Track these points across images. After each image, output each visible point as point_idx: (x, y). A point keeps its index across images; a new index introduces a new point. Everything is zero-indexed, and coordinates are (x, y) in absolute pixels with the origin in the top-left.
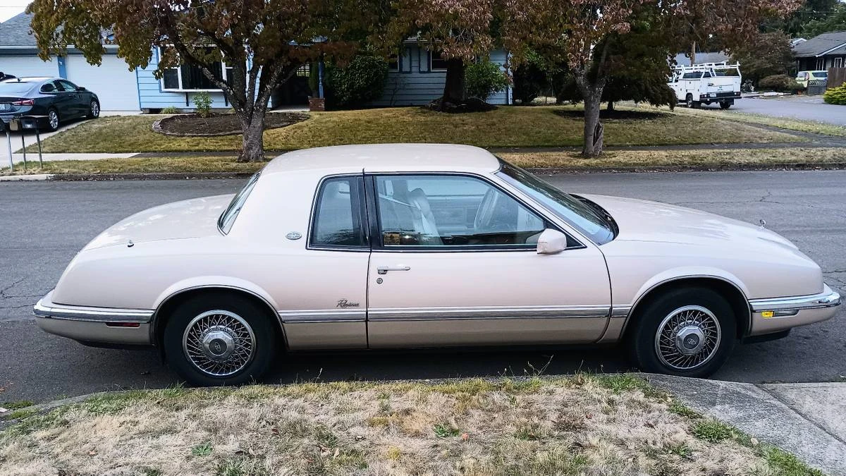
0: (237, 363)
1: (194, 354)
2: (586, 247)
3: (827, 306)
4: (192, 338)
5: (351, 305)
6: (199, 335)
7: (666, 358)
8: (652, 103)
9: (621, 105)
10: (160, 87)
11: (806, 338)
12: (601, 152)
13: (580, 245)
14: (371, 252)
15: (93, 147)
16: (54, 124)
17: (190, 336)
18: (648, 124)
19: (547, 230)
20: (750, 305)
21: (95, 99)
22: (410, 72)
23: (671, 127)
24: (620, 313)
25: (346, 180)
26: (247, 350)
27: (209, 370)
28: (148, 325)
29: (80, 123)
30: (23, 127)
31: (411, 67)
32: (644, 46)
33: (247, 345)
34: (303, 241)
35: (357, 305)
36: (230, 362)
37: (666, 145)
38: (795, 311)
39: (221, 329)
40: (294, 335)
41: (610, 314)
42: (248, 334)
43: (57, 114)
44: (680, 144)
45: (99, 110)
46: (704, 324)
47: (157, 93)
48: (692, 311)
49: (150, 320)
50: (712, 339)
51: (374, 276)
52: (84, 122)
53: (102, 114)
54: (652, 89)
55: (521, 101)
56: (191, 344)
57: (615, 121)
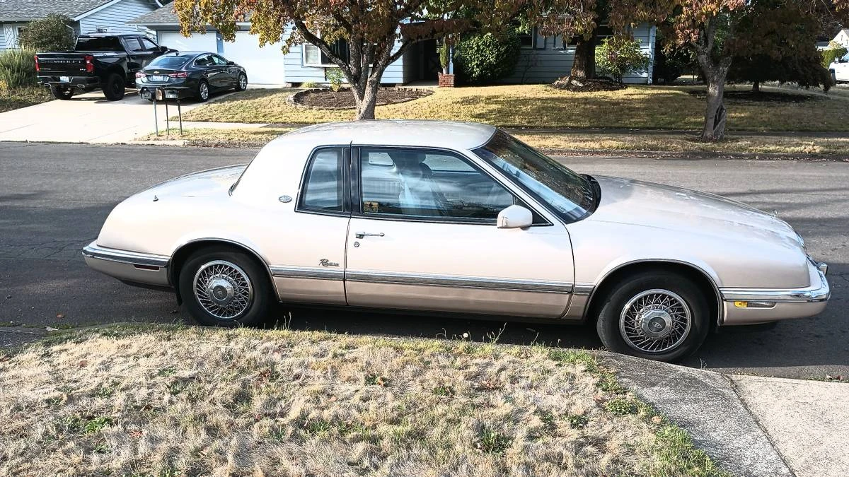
0: (237, 309)
1: (202, 298)
2: (553, 225)
3: (808, 301)
4: (201, 284)
5: (331, 265)
6: (206, 281)
7: (632, 339)
8: (802, 84)
9: (766, 86)
10: (303, 62)
11: (817, 336)
12: (722, 137)
13: (545, 222)
14: (351, 217)
15: (233, 117)
16: (204, 95)
17: (198, 281)
18: (792, 108)
19: (515, 206)
20: (722, 294)
21: (244, 74)
22: (544, 49)
23: (819, 112)
24: (582, 291)
25: (335, 151)
26: (245, 298)
27: (214, 313)
28: (165, 269)
29: (227, 95)
30: (166, 97)
31: (545, 44)
32: (774, 23)
33: (245, 294)
34: (292, 205)
35: (337, 265)
36: (231, 307)
37: (809, 131)
38: (773, 302)
39: (223, 278)
40: (283, 287)
41: (571, 291)
42: (246, 283)
43: (208, 86)
44: (825, 131)
45: (247, 83)
46: (672, 309)
47: (299, 68)
48: (659, 294)
49: (167, 265)
50: (681, 324)
51: (352, 239)
52: (231, 94)
53: (249, 86)
54: (802, 70)
55: (663, 80)
56: (200, 288)
57: (755, 103)
